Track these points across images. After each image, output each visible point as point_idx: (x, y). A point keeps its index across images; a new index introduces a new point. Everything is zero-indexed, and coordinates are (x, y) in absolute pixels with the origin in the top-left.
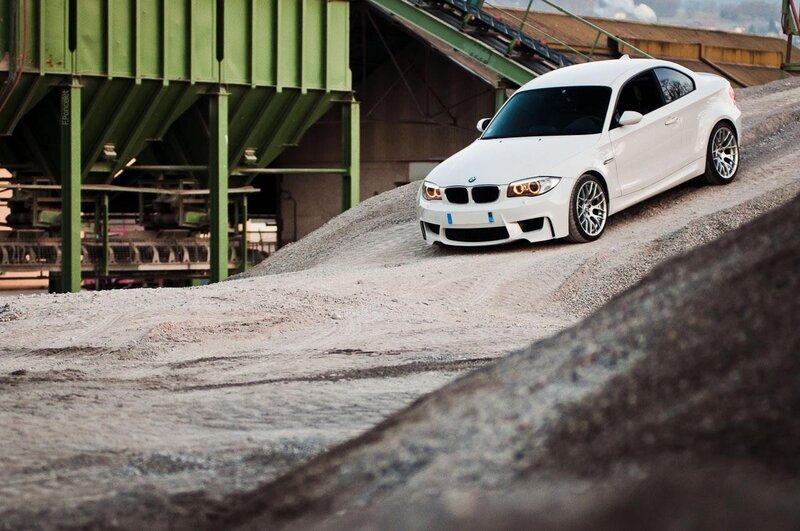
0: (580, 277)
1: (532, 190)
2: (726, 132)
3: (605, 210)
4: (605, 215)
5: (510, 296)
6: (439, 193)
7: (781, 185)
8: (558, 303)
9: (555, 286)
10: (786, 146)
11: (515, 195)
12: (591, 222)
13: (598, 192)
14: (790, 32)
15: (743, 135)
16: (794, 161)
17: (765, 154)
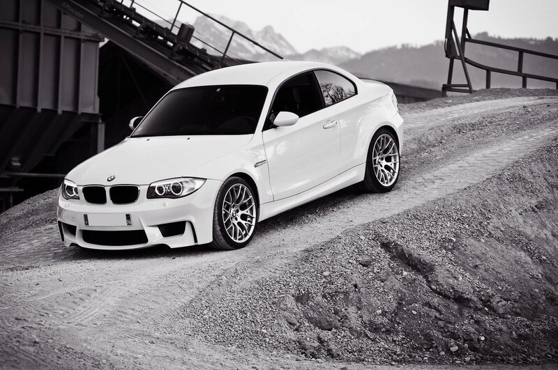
0: (216, 290)
1: (174, 192)
2: (388, 140)
3: (254, 215)
4: (254, 220)
5: (131, 312)
6: (77, 193)
7: (443, 195)
8: (187, 320)
9: (186, 300)
10: (448, 157)
11: (157, 197)
12: (238, 228)
13: (247, 196)
14: (452, 55)
15: (405, 145)
16: (455, 172)
17: (425, 164)
